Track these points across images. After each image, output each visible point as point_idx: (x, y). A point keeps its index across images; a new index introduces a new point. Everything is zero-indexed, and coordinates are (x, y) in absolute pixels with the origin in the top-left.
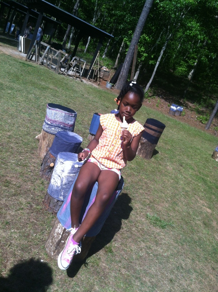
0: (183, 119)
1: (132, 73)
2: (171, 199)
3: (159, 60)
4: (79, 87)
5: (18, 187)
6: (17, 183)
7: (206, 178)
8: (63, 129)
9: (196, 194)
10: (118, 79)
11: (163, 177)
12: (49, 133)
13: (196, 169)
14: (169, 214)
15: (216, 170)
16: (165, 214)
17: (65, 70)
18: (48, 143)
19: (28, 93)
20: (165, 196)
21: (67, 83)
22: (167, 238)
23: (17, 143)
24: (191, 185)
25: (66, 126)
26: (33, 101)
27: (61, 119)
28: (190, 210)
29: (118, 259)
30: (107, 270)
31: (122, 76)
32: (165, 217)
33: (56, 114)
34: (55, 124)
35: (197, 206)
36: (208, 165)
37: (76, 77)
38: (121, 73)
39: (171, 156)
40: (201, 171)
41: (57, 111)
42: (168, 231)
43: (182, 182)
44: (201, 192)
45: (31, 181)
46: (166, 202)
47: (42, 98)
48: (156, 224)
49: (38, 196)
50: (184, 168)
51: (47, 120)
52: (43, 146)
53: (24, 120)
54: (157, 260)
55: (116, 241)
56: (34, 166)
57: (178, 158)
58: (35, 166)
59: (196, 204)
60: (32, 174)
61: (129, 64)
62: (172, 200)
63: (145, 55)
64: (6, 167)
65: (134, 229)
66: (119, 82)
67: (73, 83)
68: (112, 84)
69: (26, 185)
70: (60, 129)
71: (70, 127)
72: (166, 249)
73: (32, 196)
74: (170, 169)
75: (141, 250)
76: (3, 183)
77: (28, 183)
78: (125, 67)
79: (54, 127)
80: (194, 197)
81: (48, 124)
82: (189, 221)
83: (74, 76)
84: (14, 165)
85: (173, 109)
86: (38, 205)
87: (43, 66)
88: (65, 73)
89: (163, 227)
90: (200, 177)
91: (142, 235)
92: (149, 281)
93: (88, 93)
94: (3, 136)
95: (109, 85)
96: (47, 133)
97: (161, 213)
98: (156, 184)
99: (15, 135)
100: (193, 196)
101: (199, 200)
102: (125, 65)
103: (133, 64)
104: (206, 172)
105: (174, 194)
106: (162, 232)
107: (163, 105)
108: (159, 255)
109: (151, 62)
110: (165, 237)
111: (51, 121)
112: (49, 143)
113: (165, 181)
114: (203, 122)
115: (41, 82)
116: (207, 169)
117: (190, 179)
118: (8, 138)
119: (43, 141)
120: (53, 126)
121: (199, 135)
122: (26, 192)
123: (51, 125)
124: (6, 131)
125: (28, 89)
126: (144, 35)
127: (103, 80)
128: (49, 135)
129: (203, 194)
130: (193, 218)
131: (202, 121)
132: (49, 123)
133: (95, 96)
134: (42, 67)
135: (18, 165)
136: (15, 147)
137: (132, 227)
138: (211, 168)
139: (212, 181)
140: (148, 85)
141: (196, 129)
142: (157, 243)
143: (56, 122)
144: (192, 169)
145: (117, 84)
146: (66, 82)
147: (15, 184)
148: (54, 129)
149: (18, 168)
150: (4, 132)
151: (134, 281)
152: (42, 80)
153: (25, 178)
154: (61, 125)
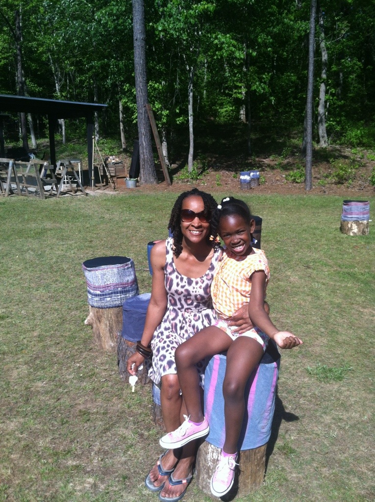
0: (266, 188)
1: (158, 150)
2: (324, 328)
3: (191, 112)
4: (89, 207)
5: (103, 414)
6: (97, 408)
7: (352, 270)
8: (123, 293)
9: (353, 304)
10: (141, 167)
11: (294, 297)
12: (105, 308)
13: (331, 262)
14: (335, 354)
15: (359, 252)
16: (330, 356)
17: (52, 188)
18: (108, 325)
19: (22, 252)
20: (314, 327)
21: (67, 208)
22: (354, 393)
23: (58, 344)
24: (338, 291)
25: (126, 287)
26: (37, 262)
27: (114, 279)
28: (359, 332)
29: (308, 457)
30: (304, 481)
31: (144, 160)
32: (333, 361)
33: (104, 275)
34: (108, 290)
35: (365, 322)
36: (343, 248)
37: (74, 192)
38: (142, 156)
39: (285, 258)
40: (339, 262)
41: (104, 269)
42: (350, 381)
43: (324, 294)
44: (358, 295)
45: (116, 396)
46: (321, 335)
47: (48, 251)
48: (327, 377)
49: (141, 414)
50: (314, 269)
51: (94, 290)
52: (101, 331)
53: (44, 301)
54: (359, 431)
55: (289, 432)
56: (104, 369)
57: (296, 257)
58: (106, 370)
59: (362, 318)
60: (110, 384)
61: (147, 137)
62: (327, 329)
63: (166, 112)
64: (66, 390)
65: (302, 401)
66: (144, 171)
67: (76, 204)
68: (135, 179)
69: (112, 406)
70: (118, 295)
71: (132, 285)
72: (361, 409)
73: (131, 418)
74: (295, 280)
75: (330, 427)
76: (79, 417)
77: (114, 401)
78: (143, 144)
79: (108, 296)
80: (353, 309)
81: (96, 295)
82: (368, 350)
83: (71, 191)
84: (75, 381)
85: (245, 180)
86: (148, 429)
87: (14, 195)
88: (53, 192)
89: (340, 378)
90: (344, 272)
91: (317, 405)
92: (368, 469)
93: (109, 210)
94: (30, 342)
95: (131, 183)
96: (101, 310)
97: (323, 358)
98: (290, 315)
99: (46, 331)
100: (351, 308)
101: (362, 310)
102: (142, 142)
103: (154, 135)
104: (348, 261)
105: (324, 318)
106: (342, 386)
107: (226, 179)
108: (359, 423)
109: (179, 120)
110: (351, 392)
111: (100, 289)
112: (109, 323)
113: (300, 304)
114: (297, 180)
115: (29, 226)
116: (346, 256)
117: (332, 283)
118: (39, 342)
119: (99, 325)
120: (106, 295)
121: (304, 205)
122: (121, 416)
123: (103, 295)
124: (28, 331)
125: (17, 246)
126: (150, 83)
127: (117, 178)
128: (105, 311)
129: (363, 297)
130: (371, 343)
131: (295, 179)
132: (98, 292)
133: (120, 210)
134: (14, 198)
135: (81, 379)
136: (59, 351)
137: (297, 399)
138: (351, 251)
139: (362, 272)
140: (190, 158)
141: (294, 197)
142: (345, 407)
143: (108, 287)
144: (326, 265)
145: (142, 176)
146: (64, 207)
147: (97, 412)
148: (110, 299)
149: (85, 384)
150: (28, 334)
151: (348, 479)
152: (28, 220)
153: (104, 395)
154: (118, 288)
